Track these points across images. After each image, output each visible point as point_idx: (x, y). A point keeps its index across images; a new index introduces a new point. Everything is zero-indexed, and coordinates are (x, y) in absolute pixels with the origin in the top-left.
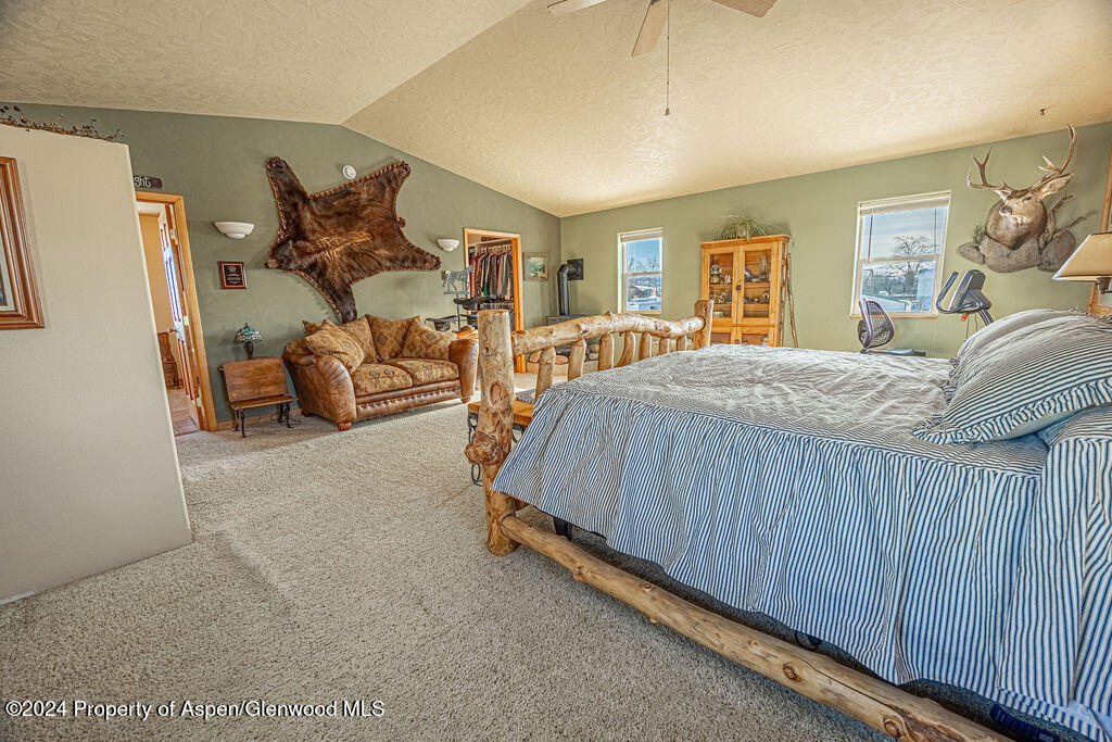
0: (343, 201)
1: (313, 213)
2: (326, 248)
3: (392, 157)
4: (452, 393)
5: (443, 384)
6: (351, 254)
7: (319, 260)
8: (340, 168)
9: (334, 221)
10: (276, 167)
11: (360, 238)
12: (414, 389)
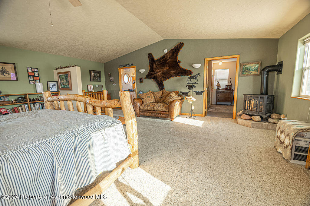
0: (163, 60)
1: (156, 64)
2: (158, 73)
3: (178, 42)
4: (165, 116)
5: (162, 112)
6: (163, 73)
7: (156, 76)
8: (164, 51)
9: (160, 65)
10: (150, 55)
11: (166, 68)
12: (153, 111)
